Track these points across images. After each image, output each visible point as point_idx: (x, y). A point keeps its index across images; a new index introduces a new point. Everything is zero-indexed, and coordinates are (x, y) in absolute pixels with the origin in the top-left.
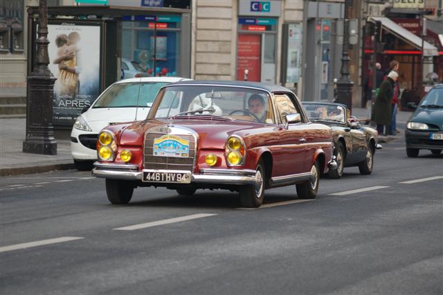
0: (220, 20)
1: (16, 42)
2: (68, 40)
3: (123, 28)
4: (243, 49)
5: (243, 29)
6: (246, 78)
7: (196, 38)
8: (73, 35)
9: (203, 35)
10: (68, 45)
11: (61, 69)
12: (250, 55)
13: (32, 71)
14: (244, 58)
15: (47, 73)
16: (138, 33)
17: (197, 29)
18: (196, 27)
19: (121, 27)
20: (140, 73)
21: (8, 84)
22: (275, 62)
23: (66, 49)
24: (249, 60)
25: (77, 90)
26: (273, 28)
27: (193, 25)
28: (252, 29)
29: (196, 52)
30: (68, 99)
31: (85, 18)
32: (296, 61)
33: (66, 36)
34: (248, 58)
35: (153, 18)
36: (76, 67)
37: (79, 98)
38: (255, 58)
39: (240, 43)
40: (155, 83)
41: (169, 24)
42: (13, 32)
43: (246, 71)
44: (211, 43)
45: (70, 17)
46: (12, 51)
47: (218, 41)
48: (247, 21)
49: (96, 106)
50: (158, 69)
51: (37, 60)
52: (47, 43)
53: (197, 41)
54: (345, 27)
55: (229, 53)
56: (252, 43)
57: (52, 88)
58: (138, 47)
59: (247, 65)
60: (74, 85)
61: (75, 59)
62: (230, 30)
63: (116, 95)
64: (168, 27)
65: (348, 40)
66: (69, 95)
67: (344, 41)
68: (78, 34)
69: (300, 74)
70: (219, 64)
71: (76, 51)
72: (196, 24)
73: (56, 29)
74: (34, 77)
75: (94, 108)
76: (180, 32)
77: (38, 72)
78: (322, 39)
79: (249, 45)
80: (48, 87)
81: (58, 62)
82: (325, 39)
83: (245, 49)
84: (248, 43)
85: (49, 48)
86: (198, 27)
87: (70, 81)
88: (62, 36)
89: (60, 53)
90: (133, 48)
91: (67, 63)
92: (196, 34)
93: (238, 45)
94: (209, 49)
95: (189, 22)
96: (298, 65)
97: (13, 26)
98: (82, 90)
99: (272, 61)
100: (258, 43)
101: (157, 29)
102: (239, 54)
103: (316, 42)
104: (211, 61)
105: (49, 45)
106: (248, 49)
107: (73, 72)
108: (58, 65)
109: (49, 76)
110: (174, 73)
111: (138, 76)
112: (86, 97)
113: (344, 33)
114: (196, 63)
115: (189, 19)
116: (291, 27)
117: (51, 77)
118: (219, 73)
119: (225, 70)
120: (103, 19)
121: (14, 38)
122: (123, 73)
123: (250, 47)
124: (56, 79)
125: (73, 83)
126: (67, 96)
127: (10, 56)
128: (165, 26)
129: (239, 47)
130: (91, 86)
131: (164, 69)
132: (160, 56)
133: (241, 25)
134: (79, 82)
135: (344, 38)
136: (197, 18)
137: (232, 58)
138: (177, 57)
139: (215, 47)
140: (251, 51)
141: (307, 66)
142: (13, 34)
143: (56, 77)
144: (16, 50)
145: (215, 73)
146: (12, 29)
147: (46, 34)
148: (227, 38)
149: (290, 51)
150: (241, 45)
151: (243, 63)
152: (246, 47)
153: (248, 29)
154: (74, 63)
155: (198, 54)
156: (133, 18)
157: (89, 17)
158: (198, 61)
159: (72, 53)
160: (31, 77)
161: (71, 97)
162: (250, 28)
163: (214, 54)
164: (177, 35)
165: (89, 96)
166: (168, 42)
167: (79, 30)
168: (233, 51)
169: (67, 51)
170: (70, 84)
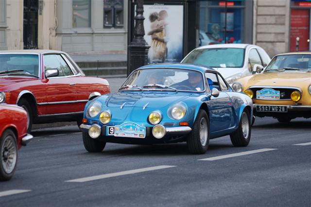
1: (118, 19)
2: (158, 16)
3: (201, 6)
4: (295, 21)
5: (295, 5)
6: (297, 44)
7: (257, 13)
8: (163, 13)
9: (262, 11)
10: (159, 20)
11: (153, 39)
13: (131, 41)
14: (295, 28)
15: (143, 43)
16: (211, 10)
17: (258, 6)
18: (257, 4)
19: (199, 6)
20: (212, 41)
21: (112, 51)
24: (299, 30)
25: (165, 55)
27: (255, 3)
28: (302, 5)
29: (257, 24)
33: (157, 13)
34: (299, 28)
36: (164, 38)
37: (167, 61)
38: (305, 28)
39: (293, 16)
40: (226, 49)
41: (236, 3)
42: (116, 11)
43: (298, 39)
44: (268, 17)
46: (114, 26)
47: (274, 15)
50: (227, 38)
51: (135, 32)
52: (143, 19)
53: (257, 15)
56: (302, 16)
57: (147, 54)
58: (211, 22)
59: (299, 34)
60: (163, 52)
61: (164, 31)
62: (284, 6)
63: (196, 58)
64: (235, 5)
66: (160, 59)
68: (166, 12)
70: (275, 33)
71: (165, 25)
72: (257, 2)
73: (150, 8)
74: (133, 45)
76: (244, 8)
77: (136, 41)
79: (300, 18)
80: (144, 53)
81: (151, 33)
83: (297, 21)
84: (299, 16)
85: (144, 23)
86: (259, 4)
87: (160, 48)
88: (154, 13)
89: (152, 27)
90: (207, 23)
91: (158, 35)
92: (257, 10)
93: (290, 18)
94: (268, 22)
97: (116, 7)
98: (170, 55)
100: (308, 16)
101: (228, 6)
102: (292, 25)
104: (270, 31)
105: (145, 21)
106: (299, 21)
107: (163, 41)
108: (151, 36)
109: (144, 44)
110: (239, 41)
111: (211, 44)
112: (172, 60)
114: (257, 33)
117: (146, 46)
118: (275, 40)
119: (280, 38)
121: (116, 16)
122: (201, 42)
124: (150, 47)
125: (163, 50)
126: (158, 60)
127: (113, 30)
128: (233, 4)
129: (292, 19)
130: (176, 52)
131: (232, 38)
132: (229, 28)
133: (293, 2)
134: (166, 50)
137: (286, 29)
138: (242, 28)
139: (272, 20)
140: (301, 22)
142: (116, 13)
143: (149, 45)
144: (118, 25)
145: (272, 40)
146: (114, 9)
147: (142, 12)
148: (282, 13)
150: (293, 18)
151: (294, 32)
152: (298, 19)
153: (298, 5)
154: (164, 35)
155: (259, 26)
158: (259, 31)
159: (162, 27)
160: (132, 46)
161: (161, 61)
162: (300, 4)
163: (271, 26)
164: (242, 11)
165: (175, 60)
166: (235, 17)
167: (167, 8)
168: (287, 23)
169: (158, 25)
170: (160, 51)
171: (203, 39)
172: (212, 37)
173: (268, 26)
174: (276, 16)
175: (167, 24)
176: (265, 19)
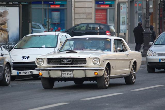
0: (86, 3)
2: (2, 14)
3: (32, 8)
4: (98, 16)
5: (98, 7)
7: (74, 12)
8: (5, 12)
9: (78, 10)
10: (3, 17)
12: (102, 19)
14: (98, 21)
16: (45, 10)
17: (75, 7)
18: (74, 6)
19: (31, 7)
20: (46, 30)
22: (114, 23)
23: (1, 19)
25: (8, 40)
26: (113, 6)
27: (73, 5)
28: (102, 7)
29: (75, 19)
30: (3, 45)
31: (12, 3)
32: (124, 22)
33: (1, 12)
34: (101, 21)
35: (53, 3)
36: (7, 28)
37: (9, 44)
38: (105, 21)
39: (97, 14)
40: (46, 35)
41: (61, 5)
43: (98, 28)
44: (82, 14)
45: (4, 3)
47: (85, 13)
48: (100, 3)
49: (16, 48)
50: (56, 28)
53: (75, 13)
54: (146, 4)
55: (91, 19)
56: (103, 14)
58: (45, 18)
60: (6, 38)
61: (6, 24)
62: (91, 7)
64: (60, 7)
65: (148, 11)
67: (146, 11)
68: (7, 12)
69: (127, 28)
71: (7, 20)
72: (74, 5)
75: (15, 49)
76: (66, 9)
78: (138, 10)
82: (139, 11)
84: (101, 14)
86: (75, 6)
87: (4, 35)
90: (43, 18)
91: (2, 27)
92: (74, 10)
93: (95, 15)
94: (81, 17)
95: (71, 4)
96: (125, 24)
98: (11, 40)
99: (113, 22)
100: (106, 14)
102: (96, 19)
103: (135, 12)
106: (100, 16)
110: (64, 30)
112: (12, 43)
113: (146, 7)
115: (71, 2)
116: (121, 5)
120: (21, 3)
123: (101, 16)
125: (6, 36)
126: (3, 43)
128: (59, 6)
129: (96, 16)
130: (15, 38)
131: (59, 28)
132: (57, 21)
133: (97, 5)
134: (8, 36)
135: (146, 10)
136: (75, 2)
138: (65, 22)
139: (84, 16)
140: (102, 17)
141: (131, 24)
148: (90, 12)
149: (121, 17)
150: (97, 15)
152: (100, 15)
153: (100, 7)
154: (6, 26)
155: (75, 20)
156: (43, 3)
157: (14, 3)
159: (5, 21)
162: (101, 6)
163: (83, 20)
164: (65, 11)
165: (14, 43)
166: (61, 15)
167: (8, 9)
168: (93, 18)
169: (2, 20)
170: (4, 37)
171: (40, 28)
172: (46, 27)
173: (81, 20)
174: (86, 14)
175: (9, 20)
176: (80, 15)
